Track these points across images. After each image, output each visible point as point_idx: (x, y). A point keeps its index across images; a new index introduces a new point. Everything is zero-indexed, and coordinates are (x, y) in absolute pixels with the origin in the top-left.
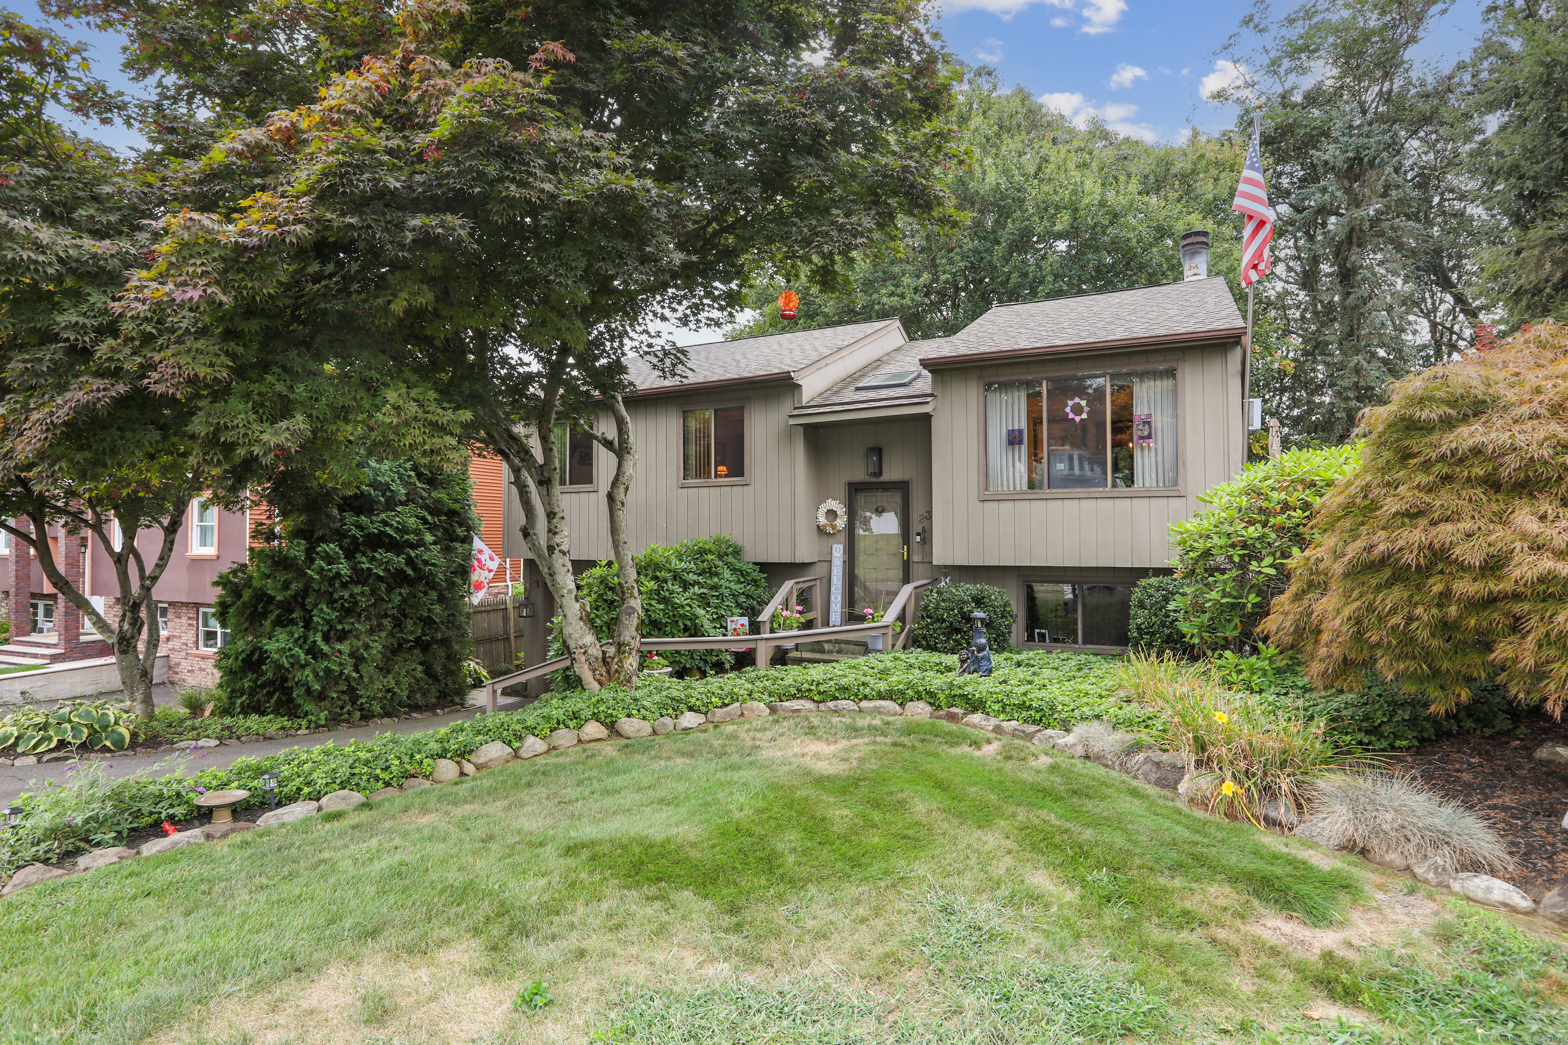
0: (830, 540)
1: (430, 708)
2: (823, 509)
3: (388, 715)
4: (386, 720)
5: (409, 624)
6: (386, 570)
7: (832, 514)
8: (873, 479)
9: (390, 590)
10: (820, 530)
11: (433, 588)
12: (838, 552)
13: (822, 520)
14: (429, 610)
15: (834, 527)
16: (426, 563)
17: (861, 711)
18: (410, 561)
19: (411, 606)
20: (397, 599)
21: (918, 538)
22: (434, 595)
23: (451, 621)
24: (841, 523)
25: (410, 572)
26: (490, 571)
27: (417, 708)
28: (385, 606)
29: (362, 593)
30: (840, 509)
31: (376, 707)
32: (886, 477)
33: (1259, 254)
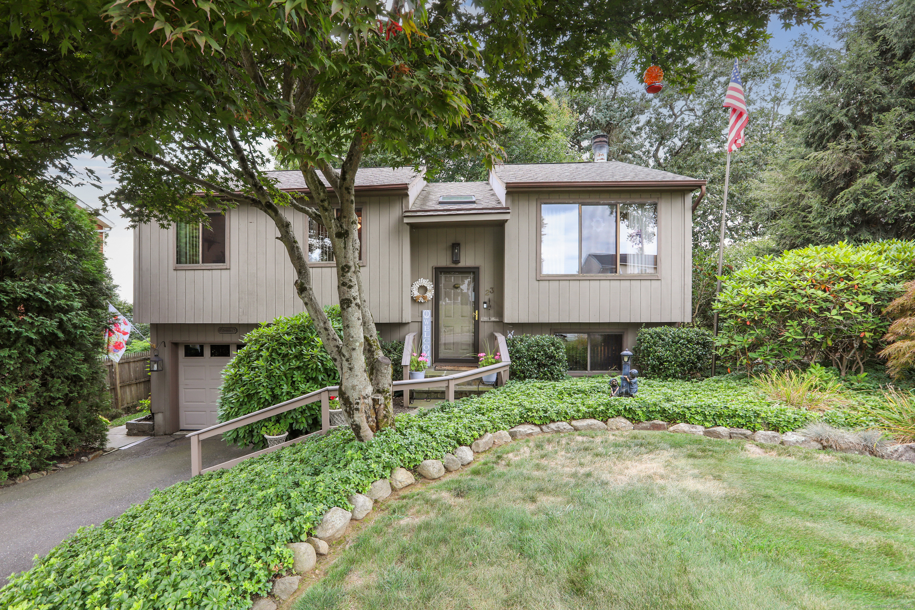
0: (421, 307)
1: (75, 457)
2: (417, 285)
3: (35, 469)
4: (35, 476)
5: (57, 383)
6: (38, 333)
7: (424, 289)
8: (453, 266)
9: (39, 351)
10: (414, 300)
11: (79, 350)
12: (427, 316)
13: (416, 293)
14: (77, 369)
15: (424, 298)
16: (75, 326)
17: (576, 429)
18: (61, 325)
19: (59, 367)
20: (47, 361)
21: (485, 306)
22: (81, 355)
23: (94, 378)
24: (430, 295)
25: (61, 335)
26: (125, 333)
27: (62, 458)
28: (32, 367)
29: (10, 357)
30: (430, 286)
31: (25, 464)
32: (462, 264)
33: (738, 135)
